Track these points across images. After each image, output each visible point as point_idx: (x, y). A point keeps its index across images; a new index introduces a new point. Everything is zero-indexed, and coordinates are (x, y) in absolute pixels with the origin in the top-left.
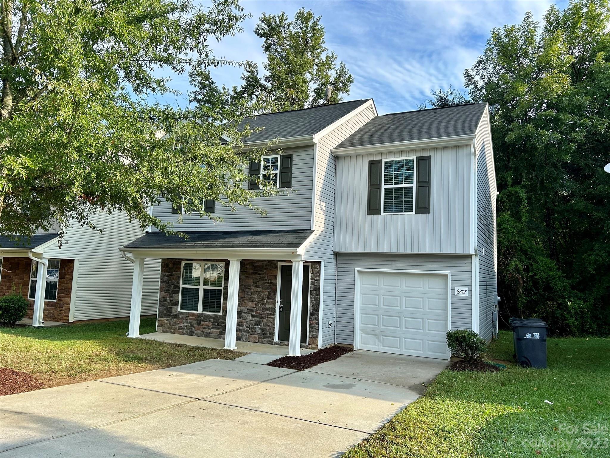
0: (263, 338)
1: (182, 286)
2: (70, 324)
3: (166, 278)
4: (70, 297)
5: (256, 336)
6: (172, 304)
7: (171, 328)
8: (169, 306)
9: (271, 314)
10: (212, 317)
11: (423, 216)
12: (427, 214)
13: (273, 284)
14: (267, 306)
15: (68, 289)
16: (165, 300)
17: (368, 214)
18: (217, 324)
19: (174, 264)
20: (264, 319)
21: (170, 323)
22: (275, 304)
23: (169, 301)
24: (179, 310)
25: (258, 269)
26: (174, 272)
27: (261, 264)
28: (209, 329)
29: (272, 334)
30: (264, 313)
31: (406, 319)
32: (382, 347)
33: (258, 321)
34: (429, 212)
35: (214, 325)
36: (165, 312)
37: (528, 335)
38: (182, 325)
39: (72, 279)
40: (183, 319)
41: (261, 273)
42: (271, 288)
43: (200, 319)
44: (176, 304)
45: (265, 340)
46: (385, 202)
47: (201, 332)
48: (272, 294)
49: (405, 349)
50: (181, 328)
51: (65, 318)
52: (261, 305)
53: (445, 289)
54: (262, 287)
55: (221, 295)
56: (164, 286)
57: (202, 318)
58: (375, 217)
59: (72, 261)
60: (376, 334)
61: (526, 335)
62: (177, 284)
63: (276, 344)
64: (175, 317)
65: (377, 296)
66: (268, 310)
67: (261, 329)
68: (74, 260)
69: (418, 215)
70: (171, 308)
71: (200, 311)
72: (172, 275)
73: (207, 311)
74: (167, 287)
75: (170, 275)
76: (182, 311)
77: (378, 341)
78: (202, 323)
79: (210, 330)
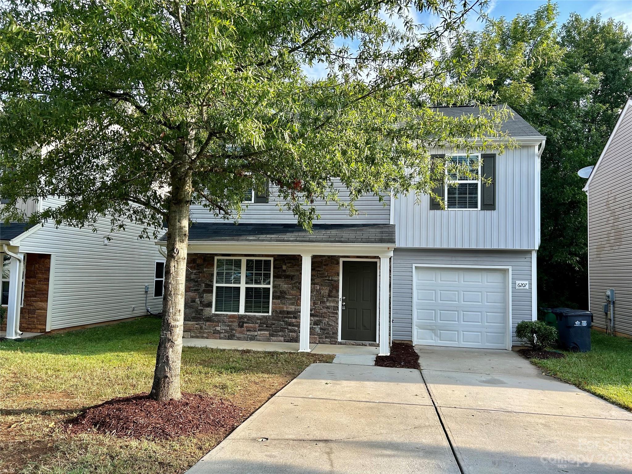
0: (324, 338)
1: (215, 285)
2: (49, 334)
3: (193, 276)
4: (47, 301)
5: (316, 336)
6: (204, 305)
7: (204, 333)
8: (199, 308)
9: (333, 313)
10: (258, 318)
11: (488, 213)
12: (493, 211)
13: (335, 281)
14: (328, 304)
15: (42, 291)
16: (194, 301)
17: (431, 209)
18: (265, 325)
19: (204, 260)
20: (325, 318)
21: (201, 328)
22: (337, 302)
23: (199, 302)
24: (213, 311)
25: (316, 265)
26: (204, 269)
27: (319, 260)
28: (255, 331)
29: (336, 333)
30: (325, 312)
31: (464, 313)
32: (439, 341)
33: (317, 320)
34: (494, 209)
35: (262, 326)
36: (194, 315)
37: (577, 323)
38: (218, 328)
39: (48, 280)
40: (220, 322)
41: (319, 269)
42: (332, 285)
43: (242, 321)
44: (210, 305)
45: (327, 340)
46: (448, 197)
47: (245, 335)
48: (334, 291)
49: (464, 341)
50: (216, 332)
51: (40, 327)
52: (320, 303)
53: (502, 283)
54: (321, 285)
55: (269, 294)
56: (192, 285)
57: (246, 320)
58: (438, 212)
59: (47, 257)
60: (433, 329)
61: (576, 323)
62: (209, 283)
63: (340, 343)
64: (209, 319)
65: (434, 292)
66: (329, 309)
67: (321, 329)
68: (50, 255)
69: (483, 211)
70: (202, 310)
71: (242, 311)
72: (202, 272)
73: (251, 312)
74: (195, 286)
75: (199, 272)
76: (217, 313)
77: (435, 335)
78: (245, 325)
79: (256, 333)
